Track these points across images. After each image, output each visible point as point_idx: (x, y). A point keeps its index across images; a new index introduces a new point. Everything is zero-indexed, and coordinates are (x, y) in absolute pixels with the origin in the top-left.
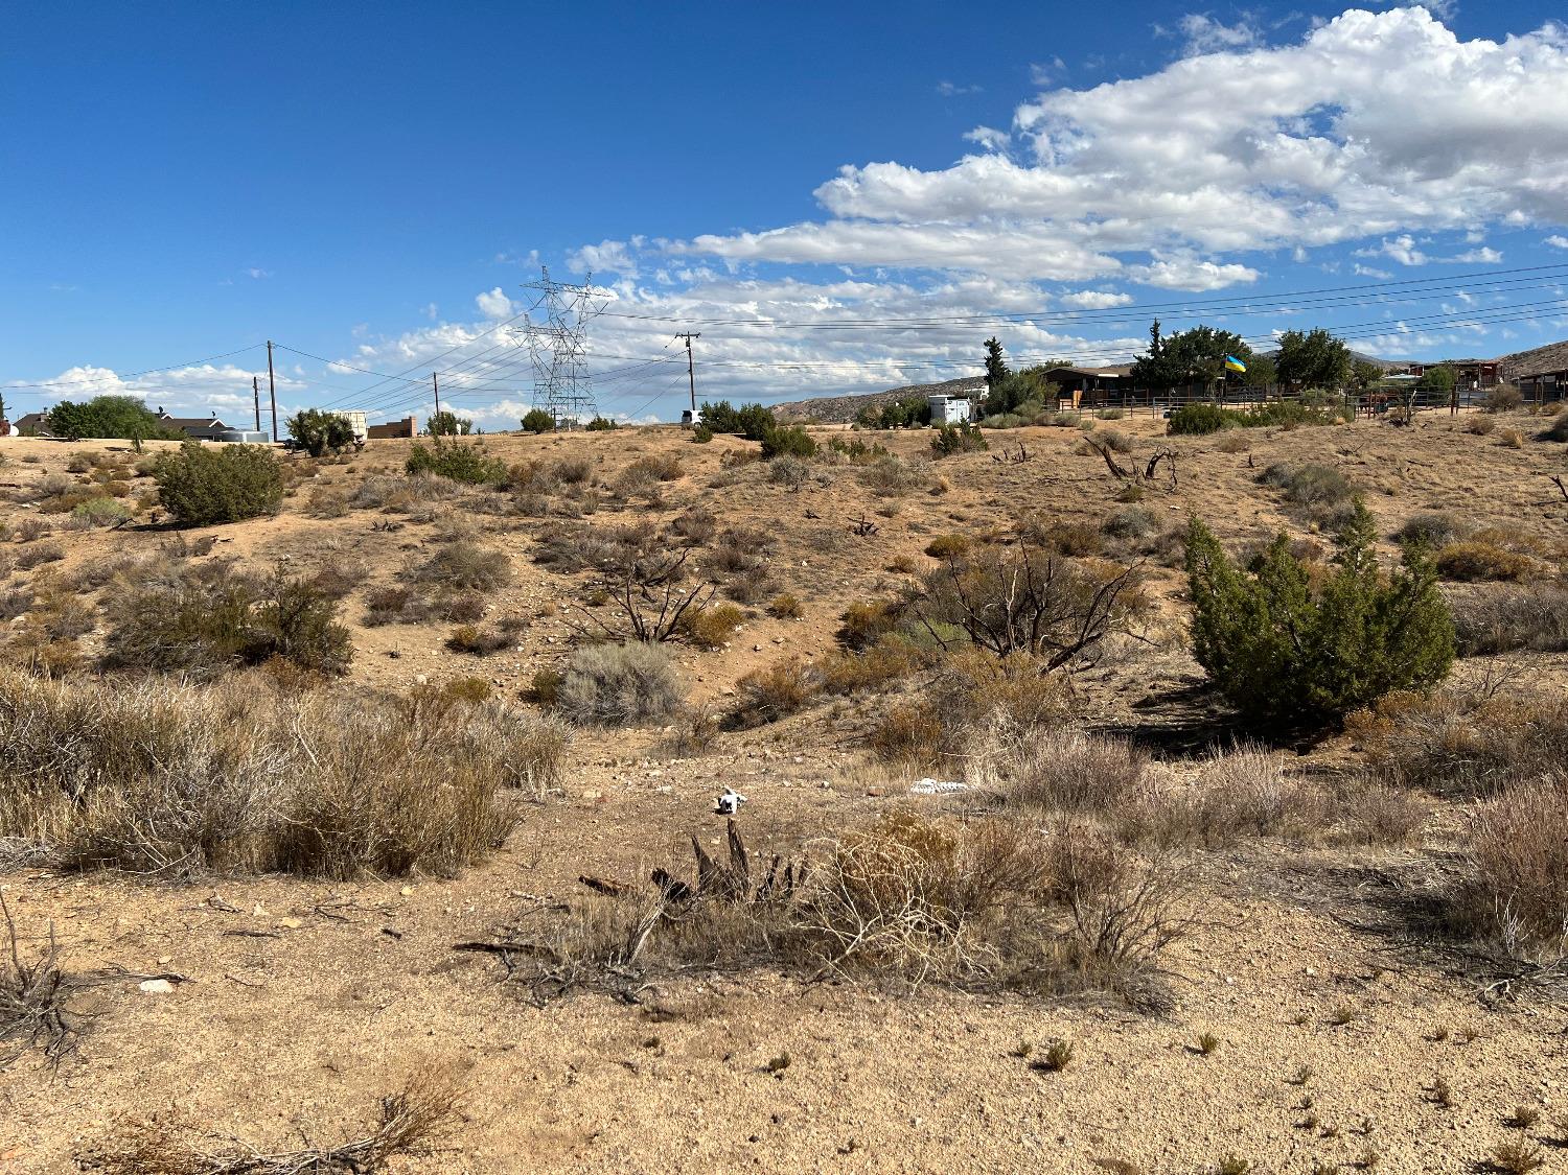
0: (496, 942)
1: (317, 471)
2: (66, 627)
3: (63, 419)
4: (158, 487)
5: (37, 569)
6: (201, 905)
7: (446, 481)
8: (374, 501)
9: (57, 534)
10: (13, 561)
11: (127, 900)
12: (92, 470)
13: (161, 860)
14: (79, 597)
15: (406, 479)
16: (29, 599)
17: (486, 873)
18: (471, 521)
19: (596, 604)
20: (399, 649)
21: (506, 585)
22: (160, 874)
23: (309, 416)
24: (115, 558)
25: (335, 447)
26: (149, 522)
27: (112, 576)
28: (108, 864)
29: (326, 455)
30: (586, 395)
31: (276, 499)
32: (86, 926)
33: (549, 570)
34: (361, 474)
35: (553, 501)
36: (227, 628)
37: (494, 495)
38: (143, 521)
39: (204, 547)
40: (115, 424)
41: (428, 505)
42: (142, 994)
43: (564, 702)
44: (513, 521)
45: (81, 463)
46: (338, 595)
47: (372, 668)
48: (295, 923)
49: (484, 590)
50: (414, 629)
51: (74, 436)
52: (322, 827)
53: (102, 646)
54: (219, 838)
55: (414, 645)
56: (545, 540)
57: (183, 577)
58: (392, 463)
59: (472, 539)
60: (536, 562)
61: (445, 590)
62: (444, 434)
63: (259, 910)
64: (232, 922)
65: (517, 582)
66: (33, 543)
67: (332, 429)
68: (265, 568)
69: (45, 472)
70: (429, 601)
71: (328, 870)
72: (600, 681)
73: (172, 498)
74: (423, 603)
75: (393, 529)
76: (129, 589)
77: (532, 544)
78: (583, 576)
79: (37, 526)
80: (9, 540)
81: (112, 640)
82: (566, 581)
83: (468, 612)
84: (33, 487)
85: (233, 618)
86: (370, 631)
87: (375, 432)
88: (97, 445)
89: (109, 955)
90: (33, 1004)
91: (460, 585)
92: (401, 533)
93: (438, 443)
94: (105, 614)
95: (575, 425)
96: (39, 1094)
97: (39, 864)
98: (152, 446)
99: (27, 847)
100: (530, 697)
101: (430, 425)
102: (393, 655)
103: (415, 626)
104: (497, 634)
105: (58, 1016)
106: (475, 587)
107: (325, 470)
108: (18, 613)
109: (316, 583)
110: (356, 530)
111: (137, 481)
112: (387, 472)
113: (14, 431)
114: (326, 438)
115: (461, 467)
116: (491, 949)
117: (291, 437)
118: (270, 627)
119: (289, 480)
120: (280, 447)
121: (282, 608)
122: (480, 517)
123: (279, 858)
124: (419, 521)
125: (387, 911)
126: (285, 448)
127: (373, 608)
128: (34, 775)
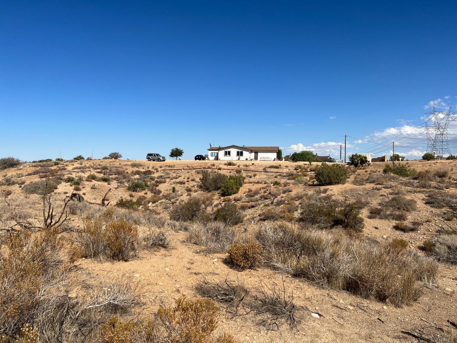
0: (416, 334)
1: (356, 171)
2: (292, 209)
3: (294, 157)
4: (314, 175)
5: (286, 194)
6: (326, 295)
7: (396, 176)
8: (373, 181)
9: (291, 185)
10: (281, 191)
11: (308, 288)
12: (300, 170)
13: (317, 279)
14: (295, 202)
15: (383, 174)
16: (284, 201)
17: (411, 309)
18: (403, 188)
19: (448, 220)
20: (379, 226)
21: (415, 210)
22: (316, 283)
23: (355, 156)
24: (304, 193)
25: (362, 164)
26: (312, 184)
27: (303, 197)
28: (304, 277)
29: (359, 167)
30: (447, 148)
31: (345, 179)
32: (298, 293)
33: (431, 207)
34: (369, 172)
35: (433, 183)
36: (330, 214)
37: (412, 181)
38: (310, 183)
39: (325, 191)
40: (306, 158)
41: (390, 183)
42: (312, 317)
43: (435, 253)
44: (418, 189)
45: (297, 168)
46: (361, 208)
47: (370, 231)
48: (351, 308)
49: (407, 211)
50: (383, 221)
51: (296, 161)
52: (360, 281)
53: (299, 215)
54: (331, 277)
55: (383, 226)
56: (430, 196)
57: (320, 199)
58: (378, 170)
59: (404, 194)
60: (426, 203)
61: (394, 210)
62: (395, 161)
63: (341, 301)
64: (334, 303)
65: (419, 209)
66: (286, 187)
67: (361, 159)
68: (341, 198)
69: (289, 170)
70: (388, 213)
71: (361, 294)
72: (449, 247)
73: (318, 178)
74: (386, 213)
75: (378, 189)
76: (307, 201)
77: (425, 197)
78: (444, 210)
79: (287, 183)
80: (281, 186)
81: (302, 214)
82: (438, 211)
83: (401, 218)
84: (286, 173)
85: (332, 211)
86: (369, 220)
87: (373, 160)
88: (301, 163)
89: (304, 303)
90: (287, 311)
91: (399, 209)
92: (381, 191)
93: (394, 164)
94: (301, 207)
95: (441, 158)
96: (288, 336)
97: (288, 273)
98: (314, 164)
99: (286, 268)
100: (422, 248)
101: (391, 158)
102: (376, 228)
103: (384, 220)
104: (411, 226)
105: (292, 316)
106: (404, 210)
107: (359, 171)
108: (282, 205)
109: (354, 204)
110: (367, 189)
111: (309, 173)
112: (377, 172)
113: (284, 159)
114: (359, 162)
115: (401, 171)
116: (414, 336)
117: (349, 161)
118: (342, 216)
119: (348, 173)
120: (346, 164)
121: (345, 210)
122: (407, 187)
123: (347, 286)
124: (387, 188)
125: (379, 312)
126: (348, 164)
127: (371, 213)
128: (289, 249)
